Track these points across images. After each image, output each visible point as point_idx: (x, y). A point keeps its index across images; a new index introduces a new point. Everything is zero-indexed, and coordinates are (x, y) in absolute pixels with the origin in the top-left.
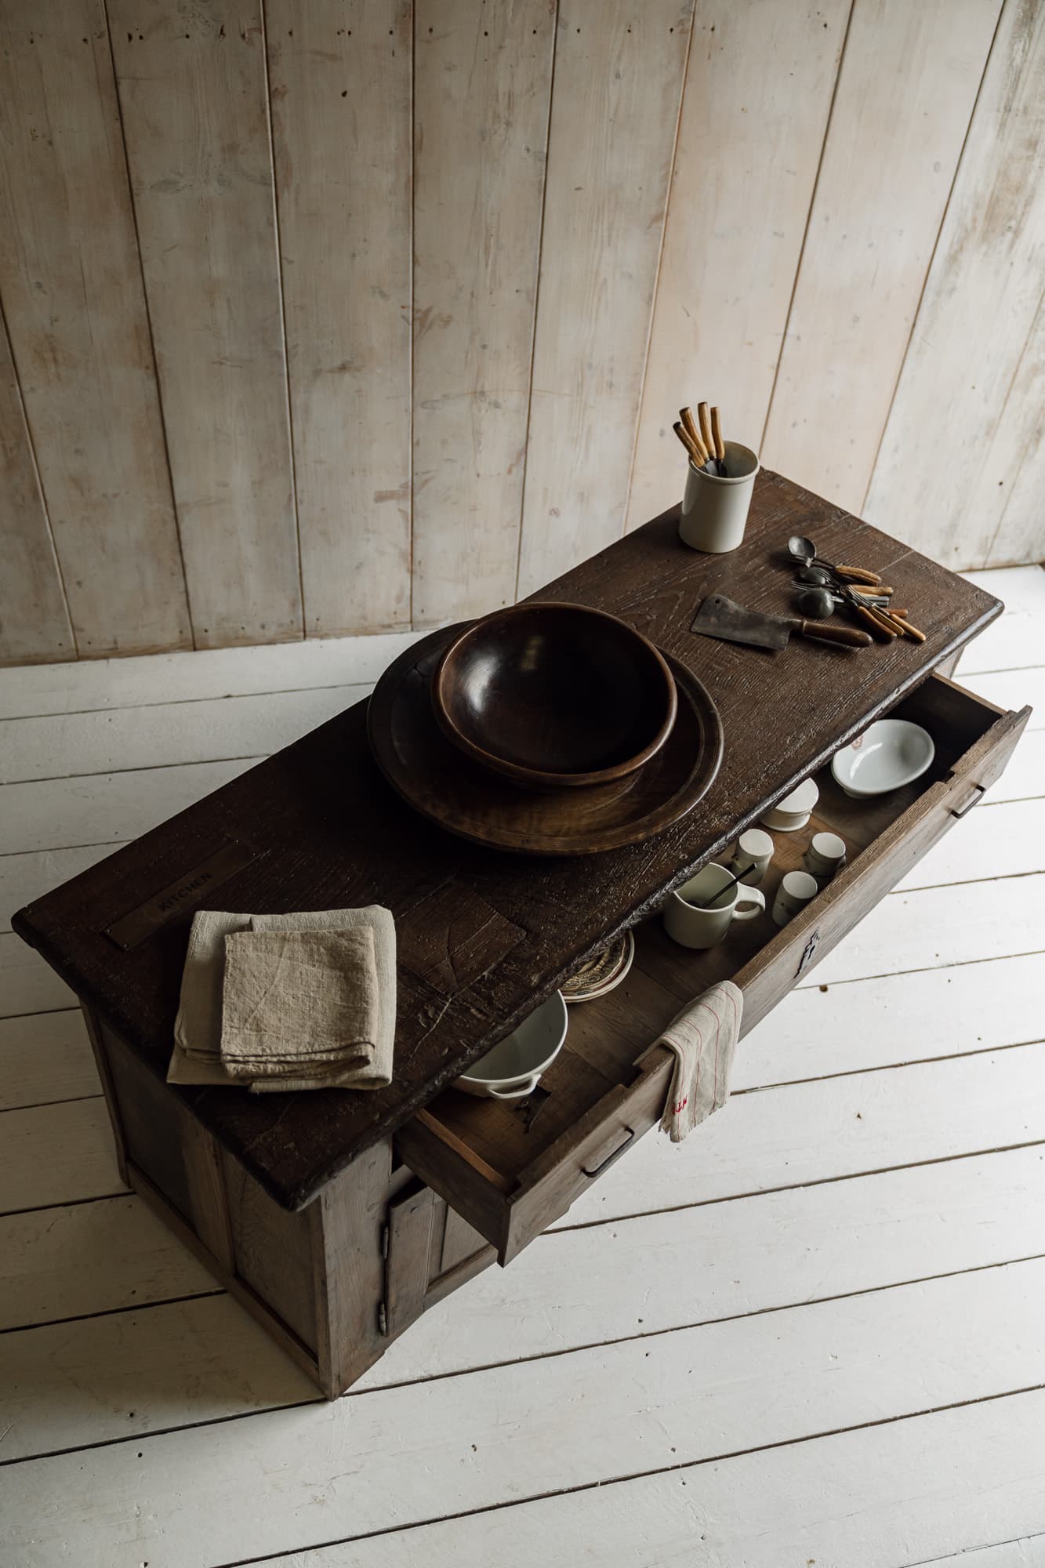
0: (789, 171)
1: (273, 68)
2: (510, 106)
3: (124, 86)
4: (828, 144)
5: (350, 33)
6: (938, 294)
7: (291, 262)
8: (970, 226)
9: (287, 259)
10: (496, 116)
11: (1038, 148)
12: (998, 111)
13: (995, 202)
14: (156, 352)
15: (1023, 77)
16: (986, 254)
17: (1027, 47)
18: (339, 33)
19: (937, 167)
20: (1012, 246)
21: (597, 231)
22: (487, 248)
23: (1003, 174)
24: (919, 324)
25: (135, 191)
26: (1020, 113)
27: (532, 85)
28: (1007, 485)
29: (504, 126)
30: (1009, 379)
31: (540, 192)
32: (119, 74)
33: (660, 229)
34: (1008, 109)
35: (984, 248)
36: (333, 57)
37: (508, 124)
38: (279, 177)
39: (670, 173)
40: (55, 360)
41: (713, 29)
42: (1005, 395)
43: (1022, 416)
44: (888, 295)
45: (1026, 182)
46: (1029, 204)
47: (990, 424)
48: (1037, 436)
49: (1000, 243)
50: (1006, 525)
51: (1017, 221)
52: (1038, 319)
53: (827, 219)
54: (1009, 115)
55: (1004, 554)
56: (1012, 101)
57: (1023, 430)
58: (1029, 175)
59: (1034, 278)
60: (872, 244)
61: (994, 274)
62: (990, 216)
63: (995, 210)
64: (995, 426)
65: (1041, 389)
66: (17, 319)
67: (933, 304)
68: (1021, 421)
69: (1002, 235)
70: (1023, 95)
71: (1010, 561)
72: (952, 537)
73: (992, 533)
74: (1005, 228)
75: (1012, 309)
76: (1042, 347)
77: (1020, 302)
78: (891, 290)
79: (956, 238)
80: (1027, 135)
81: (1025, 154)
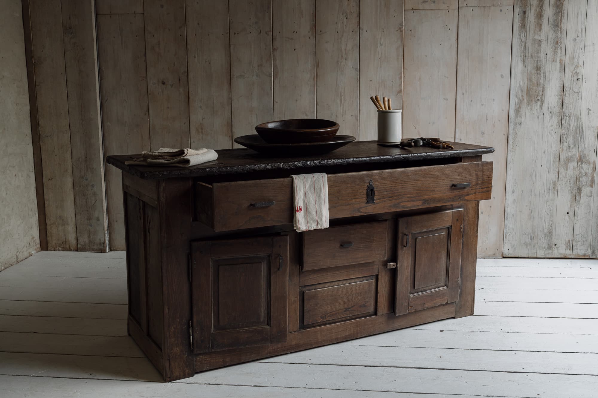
0: (446, 77)
1: (274, 42)
2: (346, 54)
3: (232, 47)
4: (458, 67)
5: (297, 32)
6: (515, 124)
7: (277, 102)
8: (521, 98)
9: (275, 101)
10: (342, 57)
11: (541, 70)
12: (521, 56)
13: (529, 90)
14: (233, 131)
15: (527, 45)
16: (531, 110)
17: (526, 35)
18: (293, 32)
19: (502, 76)
20: (541, 107)
22: (341, 100)
23: (530, 79)
24: (509, 136)
25: (232, 78)
26: (530, 58)
28: (571, 214)
29: (344, 60)
30: (557, 163)
31: (358, 82)
32: (231, 43)
33: (401, 96)
34: (525, 56)
35: (530, 107)
36: (292, 39)
37: (346, 59)
38: (274, 75)
39: (402, 77)
40: (202, 132)
41: (411, 31)
42: (557, 170)
43: (568, 181)
44: (494, 124)
45: (540, 82)
46: (544, 91)
47: (554, 183)
48: (579, 191)
49: (536, 105)
50: (577, 235)
51: (541, 96)
52: (563, 138)
53: (463, 94)
54: (526, 58)
55: (580, 250)
56: (526, 54)
57: (571, 188)
58: (541, 80)
59: (555, 120)
60: (483, 104)
61: (537, 117)
62: (529, 95)
63: (530, 93)
64: (557, 184)
65: (574, 169)
66: (193, 118)
67: (514, 129)
68: (568, 183)
69: (536, 102)
70: (529, 51)
71: (585, 255)
72: (551, 238)
73: (571, 239)
74: (537, 99)
75: (549, 133)
76: (568, 150)
77: (552, 130)
78: (494, 122)
79: (517, 103)
80: (535, 65)
81: (536, 72)
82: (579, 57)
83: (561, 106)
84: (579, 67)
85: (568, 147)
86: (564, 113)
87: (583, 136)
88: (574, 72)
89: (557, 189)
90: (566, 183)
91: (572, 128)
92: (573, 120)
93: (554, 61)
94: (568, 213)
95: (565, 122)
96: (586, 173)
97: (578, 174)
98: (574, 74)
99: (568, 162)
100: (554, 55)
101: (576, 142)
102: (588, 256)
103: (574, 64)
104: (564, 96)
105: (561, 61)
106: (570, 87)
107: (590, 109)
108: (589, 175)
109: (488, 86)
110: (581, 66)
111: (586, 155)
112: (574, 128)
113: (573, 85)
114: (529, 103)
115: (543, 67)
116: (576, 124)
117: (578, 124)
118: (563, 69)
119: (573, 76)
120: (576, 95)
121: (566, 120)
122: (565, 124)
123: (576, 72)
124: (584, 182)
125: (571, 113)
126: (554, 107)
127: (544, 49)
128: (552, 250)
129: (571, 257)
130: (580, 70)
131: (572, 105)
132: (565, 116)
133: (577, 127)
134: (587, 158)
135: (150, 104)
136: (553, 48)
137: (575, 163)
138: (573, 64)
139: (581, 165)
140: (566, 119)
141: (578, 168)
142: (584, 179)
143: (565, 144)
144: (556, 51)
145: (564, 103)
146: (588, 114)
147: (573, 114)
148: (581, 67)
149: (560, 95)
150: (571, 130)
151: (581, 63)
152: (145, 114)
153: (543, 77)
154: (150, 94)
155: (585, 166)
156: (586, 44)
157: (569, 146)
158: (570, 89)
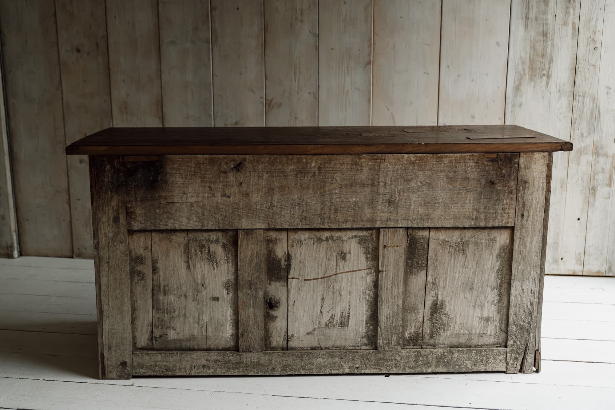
0: (426, 44)
2: (302, 14)
4: (442, 33)
6: (514, 106)
7: (217, 76)
8: (522, 72)
9: (215, 74)
10: (297, 19)
11: (548, 36)
12: (522, 18)
13: (532, 62)
14: (164, 111)
15: (531, 4)
16: (534, 87)
19: (498, 44)
20: (547, 83)
21: (342, 68)
22: (295, 73)
23: (533, 48)
24: (506, 121)
25: (161, 45)
26: (534, 20)
27: (310, 6)
28: (583, 220)
29: (299, 23)
31: (316, 50)
33: (371, 68)
34: (527, 18)
35: (532, 84)
38: (213, 40)
39: (371, 44)
40: (126, 113)
42: (566, 165)
43: (580, 178)
44: (487, 106)
45: (546, 52)
46: (551, 63)
47: (562, 182)
48: (593, 192)
49: (541, 82)
50: (590, 247)
51: (547, 71)
52: (574, 123)
53: (448, 67)
54: (529, 20)
55: (593, 266)
56: (528, 14)
57: (583, 187)
58: (547, 49)
59: (565, 102)
60: (473, 80)
61: (542, 97)
62: (532, 68)
63: (534, 65)
64: (565, 183)
65: (588, 163)
66: (115, 94)
67: (512, 111)
68: (580, 181)
69: (541, 78)
70: (534, 12)
71: (599, 272)
72: (557, 250)
73: (582, 251)
74: (542, 74)
75: (557, 117)
76: (580, 139)
77: (561, 113)
78: (487, 103)
79: (516, 79)
80: (541, 30)
81: (542, 39)
82: (597, 20)
83: (572, 83)
84: (597, 33)
85: (580, 136)
86: (577, 92)
87: (600, 122)
88: (591, 39)
89: (565, 187)
90: (577, 182)
91: (587, 112)
92: (588, 101)
93: (565, 24)
94: (579, 219)
95: (577, 102)
96: (603, 170)
97: (593, 169)
98: (591, 41)
99: (581, 154)
100: (565, 17)
101: (591, 130)
102: (603, 273)
103: (591, 28)
104: (577, 70)
105: (574, 26)
106: (584, 59)
107: (610, 86)
108: (607, 171)
109: (481, 57)
110: (599, 31)
111: (604, 146)
112: (589, 112)
113: (588, 55)
114: (531, 79)
115: (551, 32)
116: (591, 106)
117: (594, 107)
118: (576, 35)
119: (588, 44)
120: (592, 68)
121: (578, 101)
122: (577, 106)
123: (593, 40)
124: (600, 181)
125: (585, 92)
126: (564, 84)
127: (552, 9)
128: (558, 265)
129: (581, 274)
130: (598, 37)
131: (586, 81)
132: (578, 96)
133: (593, 110)
134: (605, 150)
135: (62, 76)
136: (564, 7)
137: (589, 156)
138: (589, 28)
139: (597, 158)
140: (579, 99)
141: (593, 163)
142: (600, 177)
143: (576, 131)
144: (568, 11)
145: (576, 79)
146: (608, 93)
147: (588, 93)
148: (599, 33)
149: (572, 69)
150: (585, 114)
151: (599, 28)
152: (57, 89)
153: (550, 45)
154: (62, 64)
155: (602, 160)
156: (606, 3)
157: (582, 135)
158: (585, 61)
